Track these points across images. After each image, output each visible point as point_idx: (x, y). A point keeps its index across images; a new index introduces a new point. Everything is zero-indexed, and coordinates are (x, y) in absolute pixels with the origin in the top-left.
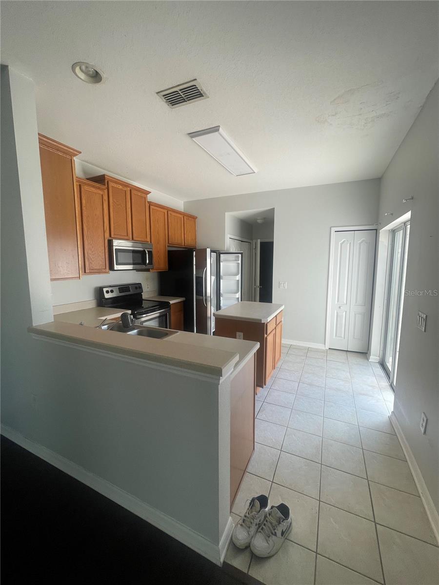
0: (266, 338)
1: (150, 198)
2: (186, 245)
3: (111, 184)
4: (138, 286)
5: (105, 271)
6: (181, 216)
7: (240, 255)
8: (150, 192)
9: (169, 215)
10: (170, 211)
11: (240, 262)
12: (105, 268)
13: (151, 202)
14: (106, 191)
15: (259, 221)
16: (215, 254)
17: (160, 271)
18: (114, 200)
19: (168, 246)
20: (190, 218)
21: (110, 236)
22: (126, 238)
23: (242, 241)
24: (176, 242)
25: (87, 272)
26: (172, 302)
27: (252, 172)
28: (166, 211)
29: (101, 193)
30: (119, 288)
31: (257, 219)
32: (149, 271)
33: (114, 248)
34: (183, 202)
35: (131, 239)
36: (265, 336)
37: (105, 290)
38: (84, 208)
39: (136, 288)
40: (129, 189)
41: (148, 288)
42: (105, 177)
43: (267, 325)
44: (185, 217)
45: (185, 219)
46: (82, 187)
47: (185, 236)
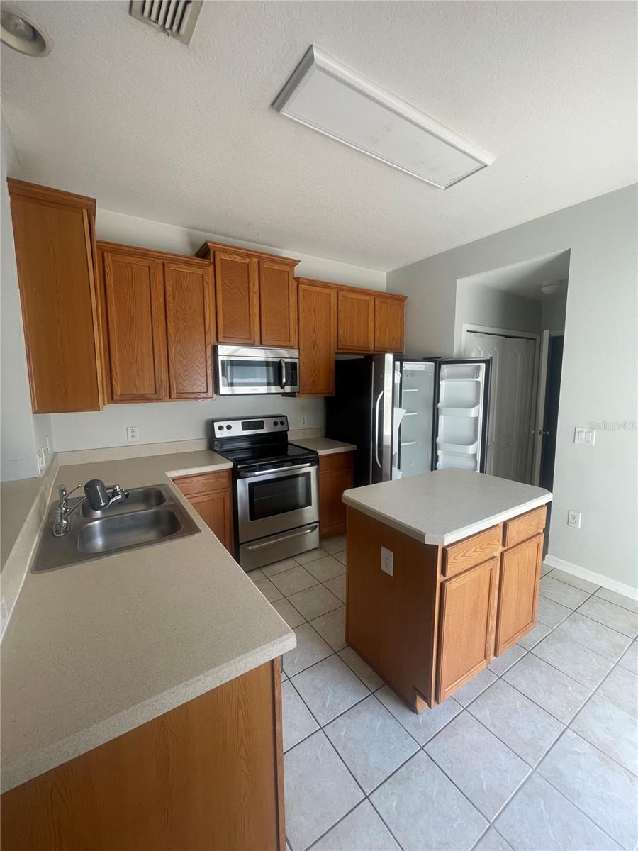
0: (442, 585)
1: (299, 271)
2: (376, 349)
3: (220, 256)
4: (281, 420)
5: (205, 396)
6: (367, 298)
7: (483, 366)
8: (300, 261)
9: (340, 298)
10: (343, 290)
11: (482, 379)
12: (206, 391)
13: (299, 278)
14: (211, 269)
15: (546, 290)
16: (433, 364)
17: (326, 395)
18: (226, 281)
19: (336, 353)
20: (389, 301)
21: (217, 340)
22: (249, 342)
23: (506, 337)
24: (355, 345)
25: (172, 397)
26: (321, 453)
27: (479, 165)
28: (333, 293)
29: (200, 271)
30: (242, 423)
31: (541, 286)
32: (295, 396)
33: (220, 359)
34: (385, 275)
35: (259, 344)
36: (440, 578)
37: (216, 425)
38: (169, 299)
39: (275, 423)
40: (256, 260)
41: (304, 423)
42: (208, 246)
43: (444, 551)
44: (376, 299)
45: (377, 302)
46: (166, 265)
47: (377, 333)
